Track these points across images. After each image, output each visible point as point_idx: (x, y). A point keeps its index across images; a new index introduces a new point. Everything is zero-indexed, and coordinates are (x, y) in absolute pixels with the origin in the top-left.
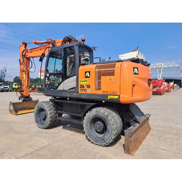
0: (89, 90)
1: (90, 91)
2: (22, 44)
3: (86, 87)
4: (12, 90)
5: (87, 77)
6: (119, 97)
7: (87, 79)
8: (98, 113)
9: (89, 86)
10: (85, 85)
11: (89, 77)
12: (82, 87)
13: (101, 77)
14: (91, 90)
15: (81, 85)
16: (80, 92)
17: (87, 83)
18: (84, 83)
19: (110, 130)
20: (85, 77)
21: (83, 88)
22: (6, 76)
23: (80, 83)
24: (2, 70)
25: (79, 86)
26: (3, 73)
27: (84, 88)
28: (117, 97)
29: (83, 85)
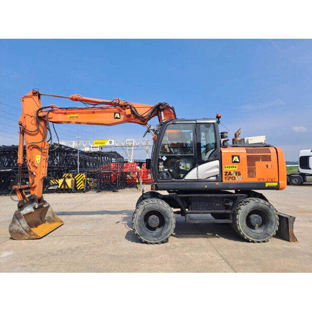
0: (239, 177)
1: (240, 179)
2: (31, 94)
3: (234, 175)
5: (235, 162)
6: (279, 184)
7: (235, 165)
8: (258, 204)
9: (238, 173)
10: (232, 172)
11: (239, 162)
12: (228, 174)
13: (256, 162)
14: (241, 177)
15: (227, 172)
16: (224, 180)
17: (236, 169)
18: (231, 169)
19: (274, 221)
20: (233, 162)
21: (230, 176)
23: (224, 170)
25: (224, 174)
27: (232, 176)
28: (276, 184)
29: (230, 172)
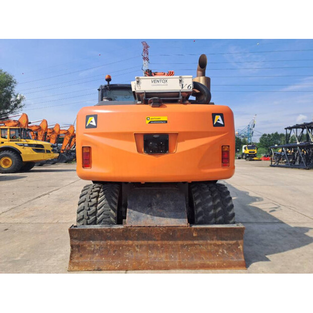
4: (241, 157)
22: (254, 134)
24: (249, 125)
26: (251, 129)
